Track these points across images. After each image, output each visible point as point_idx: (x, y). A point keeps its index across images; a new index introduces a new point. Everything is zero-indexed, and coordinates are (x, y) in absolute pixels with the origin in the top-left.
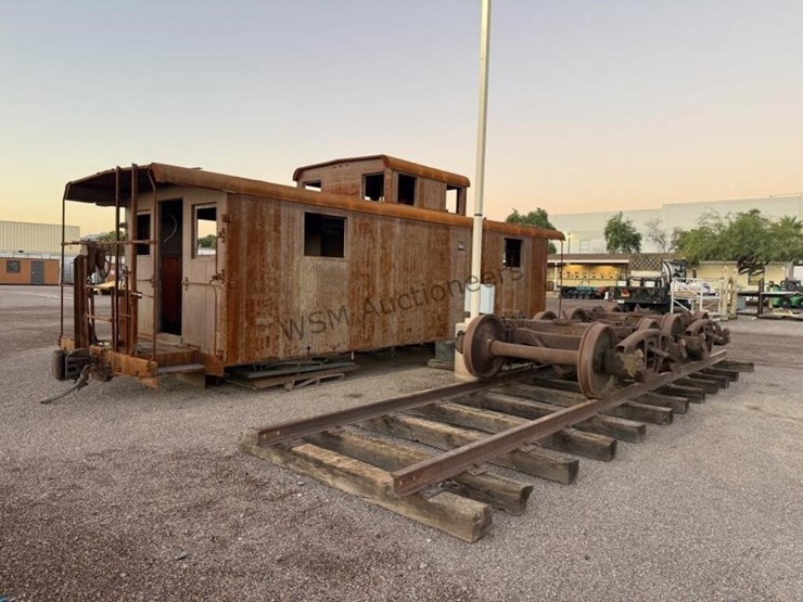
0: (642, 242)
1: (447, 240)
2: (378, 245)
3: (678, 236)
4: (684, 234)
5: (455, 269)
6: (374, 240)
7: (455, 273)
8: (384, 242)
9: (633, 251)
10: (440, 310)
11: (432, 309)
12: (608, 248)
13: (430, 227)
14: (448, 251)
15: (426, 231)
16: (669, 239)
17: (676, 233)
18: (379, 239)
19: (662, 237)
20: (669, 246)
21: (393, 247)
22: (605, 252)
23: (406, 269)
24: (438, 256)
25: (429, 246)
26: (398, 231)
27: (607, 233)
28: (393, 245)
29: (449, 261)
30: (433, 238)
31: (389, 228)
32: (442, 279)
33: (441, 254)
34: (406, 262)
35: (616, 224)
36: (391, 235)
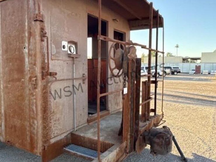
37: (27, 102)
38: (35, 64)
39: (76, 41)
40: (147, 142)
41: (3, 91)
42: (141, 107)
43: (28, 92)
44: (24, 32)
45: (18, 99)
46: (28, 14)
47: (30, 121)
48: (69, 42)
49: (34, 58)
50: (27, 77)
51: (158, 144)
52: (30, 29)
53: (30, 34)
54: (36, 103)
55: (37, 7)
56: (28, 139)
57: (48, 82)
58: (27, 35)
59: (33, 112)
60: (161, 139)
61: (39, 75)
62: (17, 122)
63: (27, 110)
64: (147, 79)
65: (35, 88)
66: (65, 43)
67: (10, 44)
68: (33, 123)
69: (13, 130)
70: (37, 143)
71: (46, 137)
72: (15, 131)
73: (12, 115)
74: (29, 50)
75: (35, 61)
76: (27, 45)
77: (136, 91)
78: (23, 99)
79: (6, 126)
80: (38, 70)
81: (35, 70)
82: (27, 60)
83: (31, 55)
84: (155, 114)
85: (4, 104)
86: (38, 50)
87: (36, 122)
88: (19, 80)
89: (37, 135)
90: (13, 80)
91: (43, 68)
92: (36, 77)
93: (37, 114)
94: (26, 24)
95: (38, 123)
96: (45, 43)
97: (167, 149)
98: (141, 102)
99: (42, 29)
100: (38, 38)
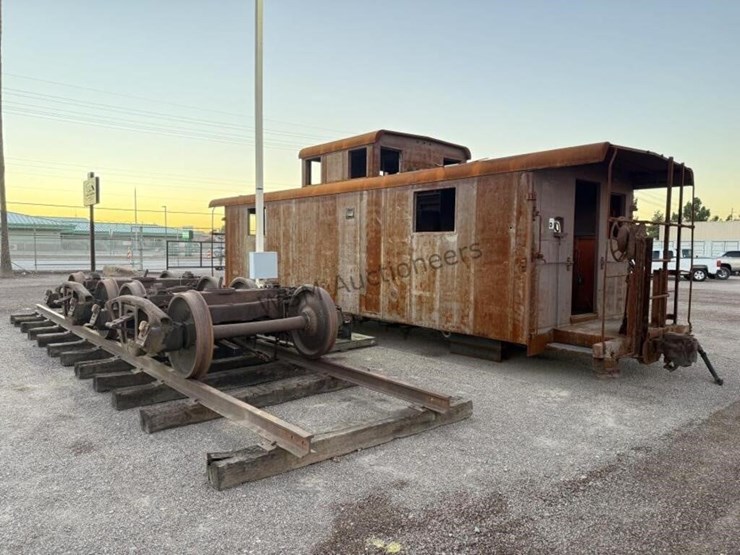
1: (335, 211)
2: (282, 223)
5: (344, 239)
6: (279, 219)
7: (343, 243)
8: (285, 221)
10: (329, 280)
11: (322, 278)
13: (318, 201)
14: (336, 221)
15: (315, 205)
18: (282, 219)
21: (291, 224)
23: (300, 241)
24: (326, 227)
25: (318, 218)
26: (294, 209)
28: (292, 222)
29: (337, 231)
30: (322, 210)
31: (288, 208)
32: (330, 249)
33: (329, 225)
34: (300, 234)
36: (289, 213)
37: (510, 286)
38: (524, 245)
39: (561, 216)
40: (659, 350)
41: (475, 275)
42: (651, 301)
43: (512, 275)
44: (511, 210)
45: (497, 284)
46: (518, 192)
47: (513, 308)
48: (556, 219)
49: (523, 239)
50: (513, 259)
51: (675, 350)
52: (520, 207)
53: (520, 213)
54: (524, 287)
55: (531, 186)
56: (510, 327)
57: (535, 265)
58: (515, 213)
59: (519, 296)
60: (680, 344)
61: (529, 257)
62: (494, 309)
63: (511, 296)
64: (662, 267)
65: (524, 271)
66: (552, 220)
67: (489, 223)
68: (519, 309)
69: (487, 318)
70: (523, 330)
71: (532, 327)
72: (491, 319)
73: (485, 301)
74: (517, 231)
75: (525, 241)
76: (514, 225)
77: (645, 278)
78: (506, 283)
79: (475, 316)
80: (527, 252)
81: (524, 252)
82: (513, 240)
83: (520, 236)
84: (675, 322)
85: (475, 290)
86: (529, 230)
87: (522, 308)
88: (499, 262)
89: (523, 322)
90: (490, 263)
91: (533, 249)
92: (525, 259)
93: (524, 299)
94: (515, 202)
95: (524, 310)
96: (537, 223)
97: (688, 357)
98: (651, 295)
99: (534, 208)
100: (530, 217)
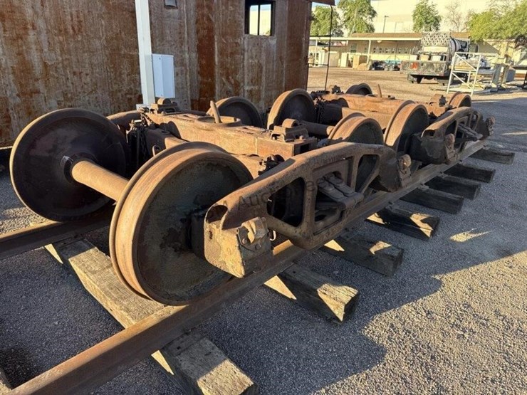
0: (442, 23)
3: (471, 18)
4: (476, 16)
9: (434, 31)
12: (414, 28)
16: (463, 21)
17: (470, 15)
19: (458, 19)
20: (461, 27)
22: (412, 32)
27: (414, 15)
35: (422, 7)
